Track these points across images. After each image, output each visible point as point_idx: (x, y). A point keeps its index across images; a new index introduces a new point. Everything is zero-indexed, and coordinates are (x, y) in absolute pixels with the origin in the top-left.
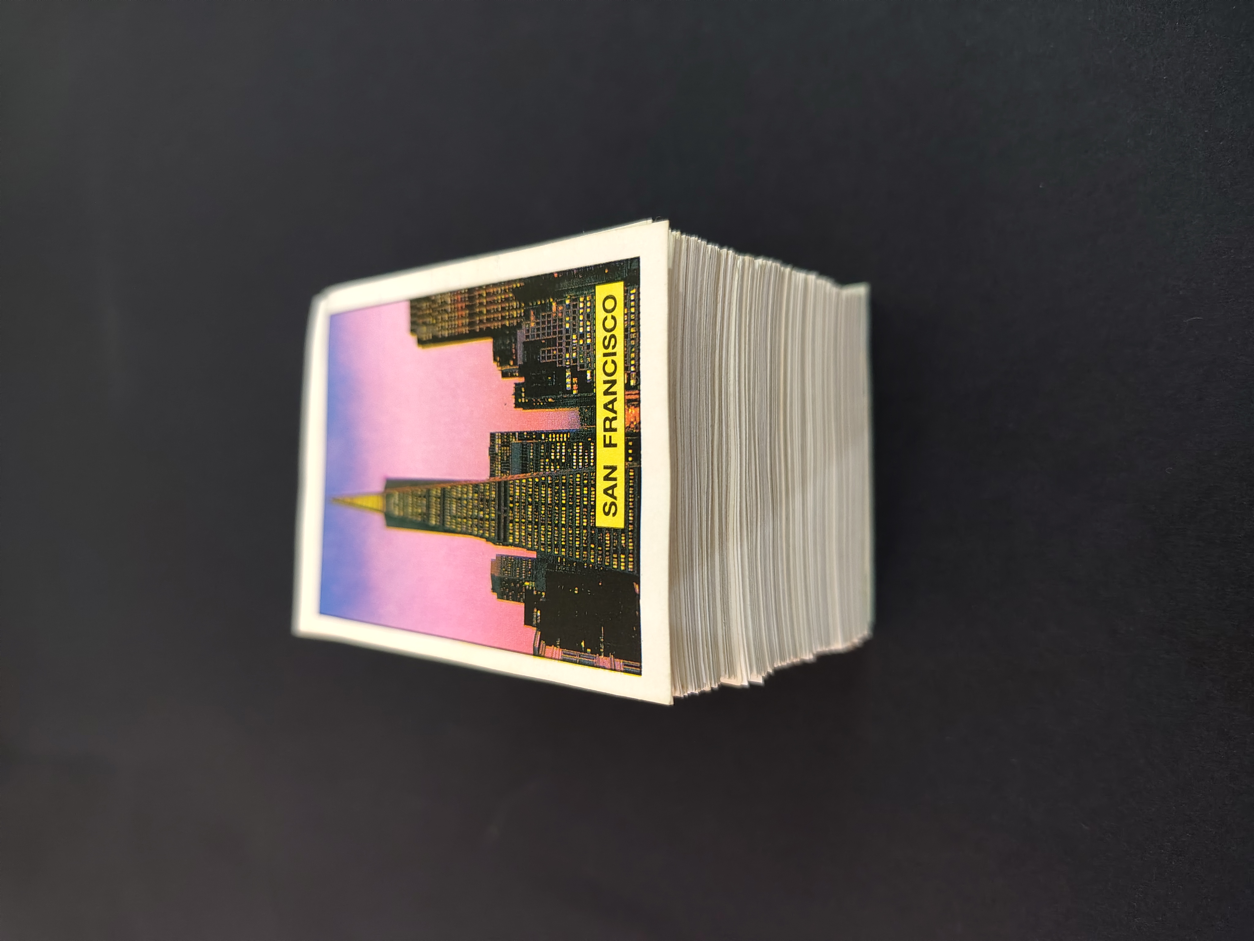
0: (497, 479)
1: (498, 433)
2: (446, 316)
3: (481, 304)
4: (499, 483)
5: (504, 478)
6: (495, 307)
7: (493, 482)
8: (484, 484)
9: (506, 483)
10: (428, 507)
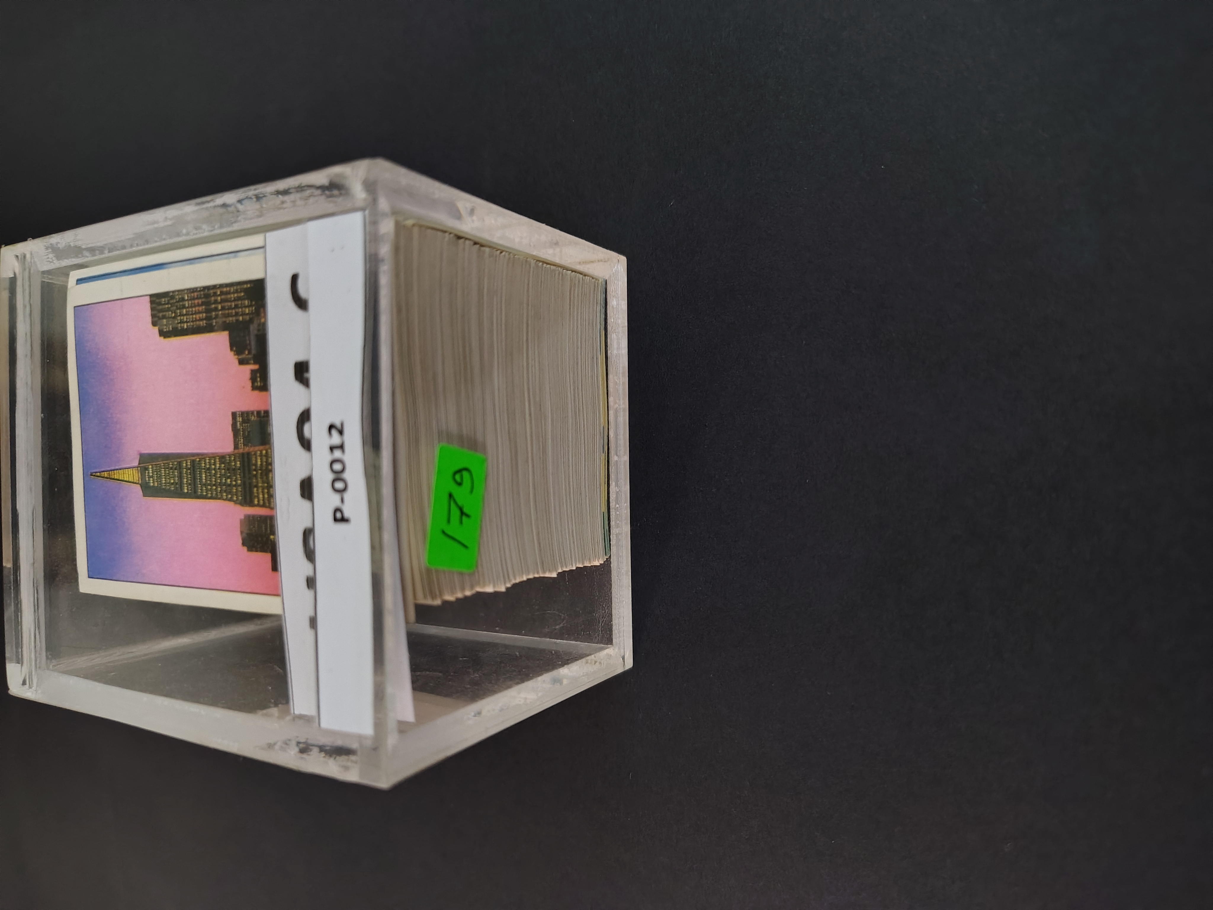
0: (241, 451)
1: (239, 412)
2: (184, 311)
3: (216, 302)
4: (243, 454)
5: (247, 449)
6: (229, 304)
7: (237, 453)
8: (230, 456)
9: (248, 454)
10: (181, 477)
